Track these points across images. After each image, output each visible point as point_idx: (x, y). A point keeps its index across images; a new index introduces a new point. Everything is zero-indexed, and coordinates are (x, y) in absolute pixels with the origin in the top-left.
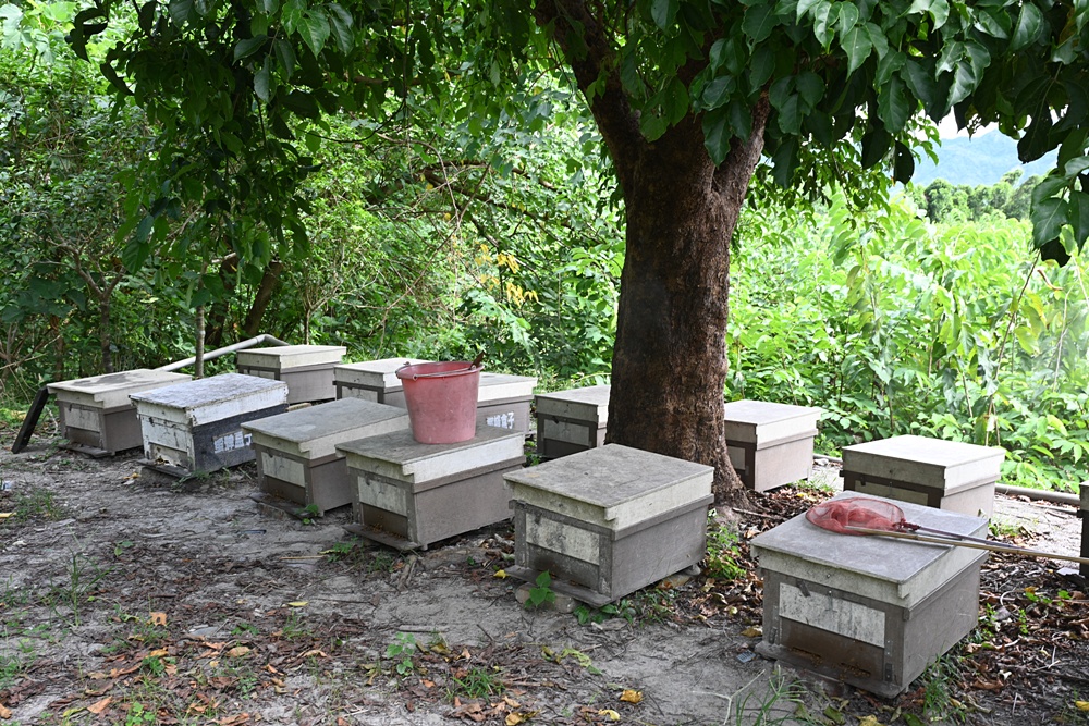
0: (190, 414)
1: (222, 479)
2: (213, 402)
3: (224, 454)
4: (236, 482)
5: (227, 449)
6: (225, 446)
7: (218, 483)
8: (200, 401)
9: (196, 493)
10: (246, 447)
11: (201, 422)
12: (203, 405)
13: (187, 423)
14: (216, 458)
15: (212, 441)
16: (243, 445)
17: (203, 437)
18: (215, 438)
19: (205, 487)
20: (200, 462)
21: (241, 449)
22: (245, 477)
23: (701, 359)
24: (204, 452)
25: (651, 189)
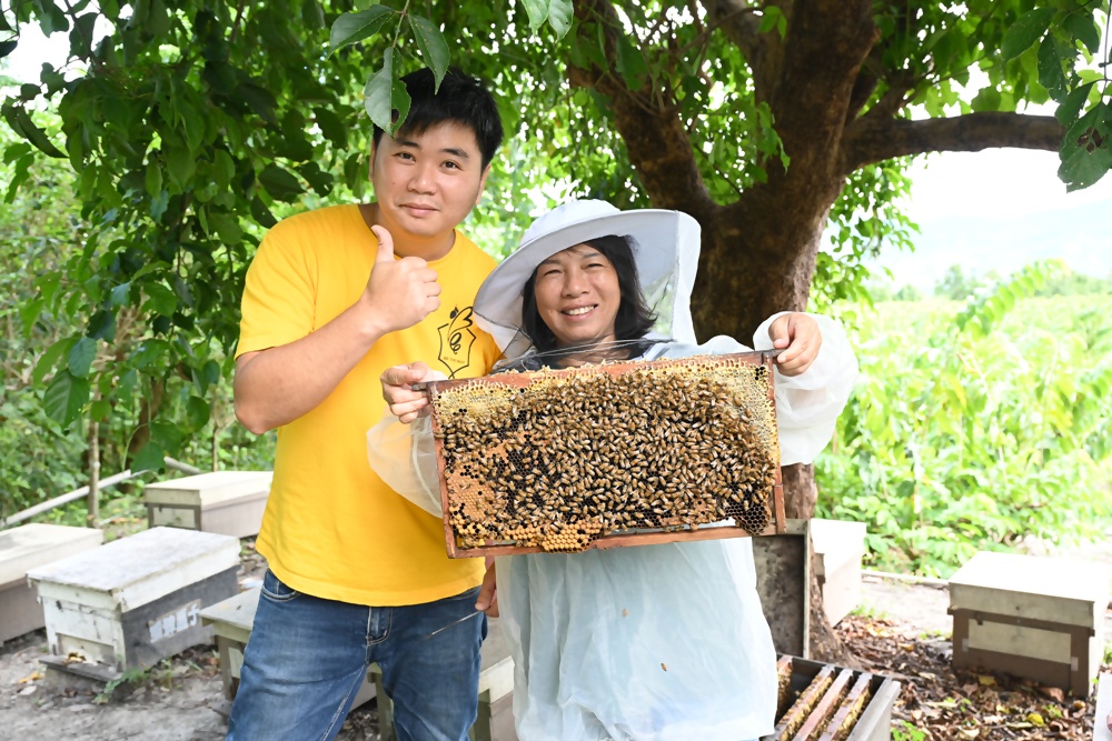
0: (118, 597)
1: (160, 674)
2: (148, 577)
3: (164, 642)
4: (181, 677)
5: (167, 634)
6: (163, 631)
7: (157, 682)
8: (130, 577)
9: (130, 702)
10: (191, 628)
11: (133, 605)
12: (135, 582)
13: (113, 607)
14: (153, 649)
15: (147, 626)
16: (186, 626)
17: (135, 624)
18: (151, 622)
19: (140, 691)
20: (132, 657)
21: (184, 632)
22: (192, 668)
23: (795, 488)
24: (137, 644)
25: (734, 283)
